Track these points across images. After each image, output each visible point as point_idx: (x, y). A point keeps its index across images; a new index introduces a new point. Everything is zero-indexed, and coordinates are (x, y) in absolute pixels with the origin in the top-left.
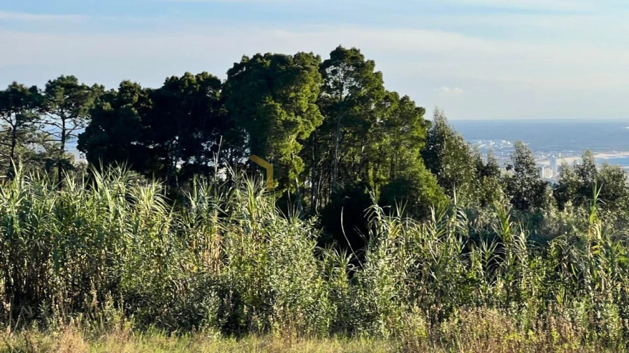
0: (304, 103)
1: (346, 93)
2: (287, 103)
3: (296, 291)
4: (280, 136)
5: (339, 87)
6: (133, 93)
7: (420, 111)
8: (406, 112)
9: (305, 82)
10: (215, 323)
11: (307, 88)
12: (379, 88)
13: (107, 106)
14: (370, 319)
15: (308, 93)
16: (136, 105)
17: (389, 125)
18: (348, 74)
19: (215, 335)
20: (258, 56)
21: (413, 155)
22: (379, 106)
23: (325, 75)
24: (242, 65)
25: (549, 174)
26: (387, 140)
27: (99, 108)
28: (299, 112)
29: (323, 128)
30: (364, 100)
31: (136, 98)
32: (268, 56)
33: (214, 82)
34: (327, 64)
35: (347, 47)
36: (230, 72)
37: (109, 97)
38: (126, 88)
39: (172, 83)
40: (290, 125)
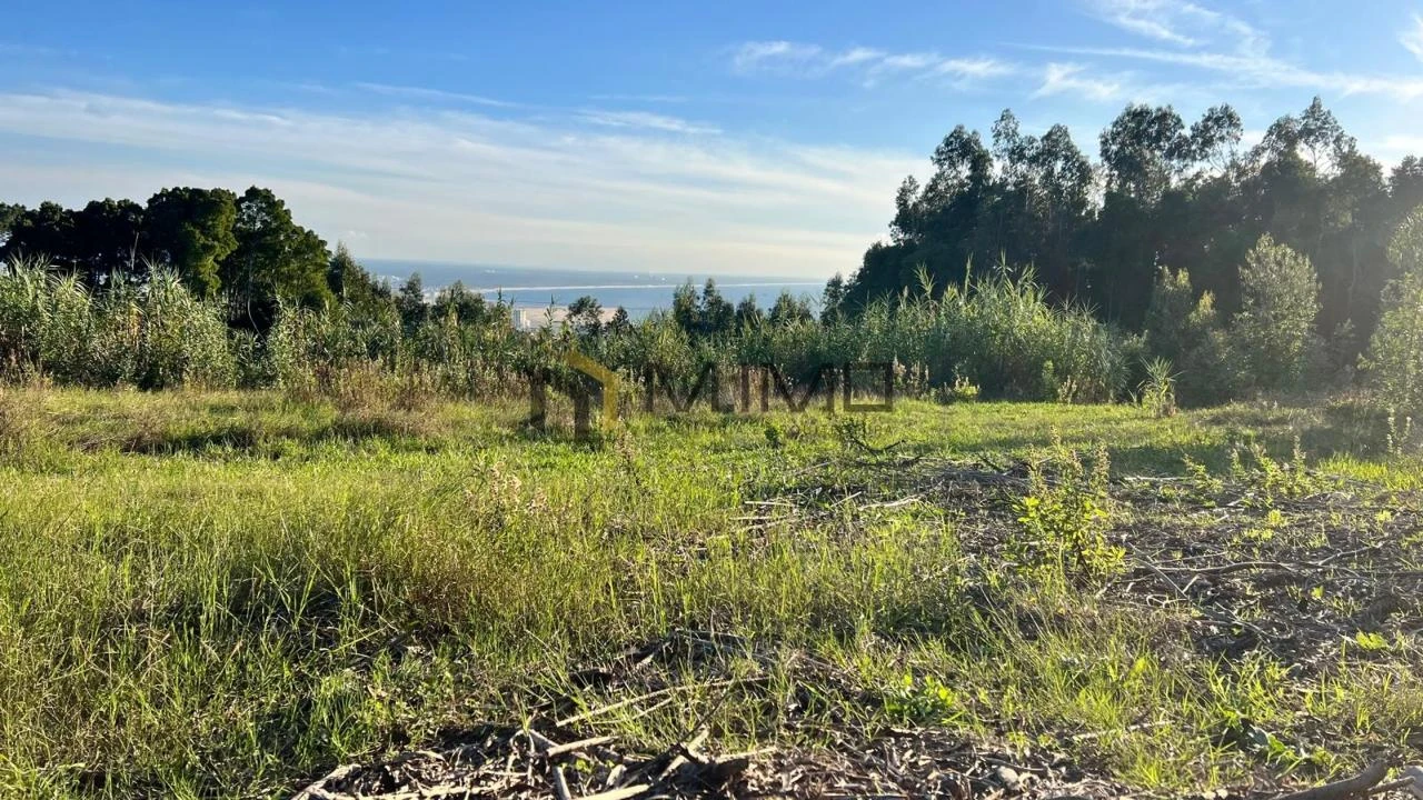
0: (221, 231)
1: (258, 225)
2: (205, 230)
3: (207, 357)
4: (199, 257)
5: (252, 219)
6: (55, 213)
7: (323, 243)
8: (311, 244)
9: (221, 213)
10: (132, 381)
11: (224, 218)
12: (288, 222)
13: (28, 223)
14: (272, 378)
15: (224, 222)
16: (58, 224)
17: (297, 253)
18: (260, 209)
19: (132, 388)
20: (176, 189)
21: (319, 279)
22: (288, 237)
23: (240, 210)
24: (162, 195)
25: (430, 298)
26: (294, 265)
27: (19, 224)
28: (216, 238)
29: (239, 252)
30: (276, 231)
31: (57, 217)
32: (186, 189)
33: (135, 208)
34: (242, 200)
35: (261, 187)
36: (150, 201)
37: (31, 215)
38: (46, 207)
39: (94, 207)
40: (207, 249)
